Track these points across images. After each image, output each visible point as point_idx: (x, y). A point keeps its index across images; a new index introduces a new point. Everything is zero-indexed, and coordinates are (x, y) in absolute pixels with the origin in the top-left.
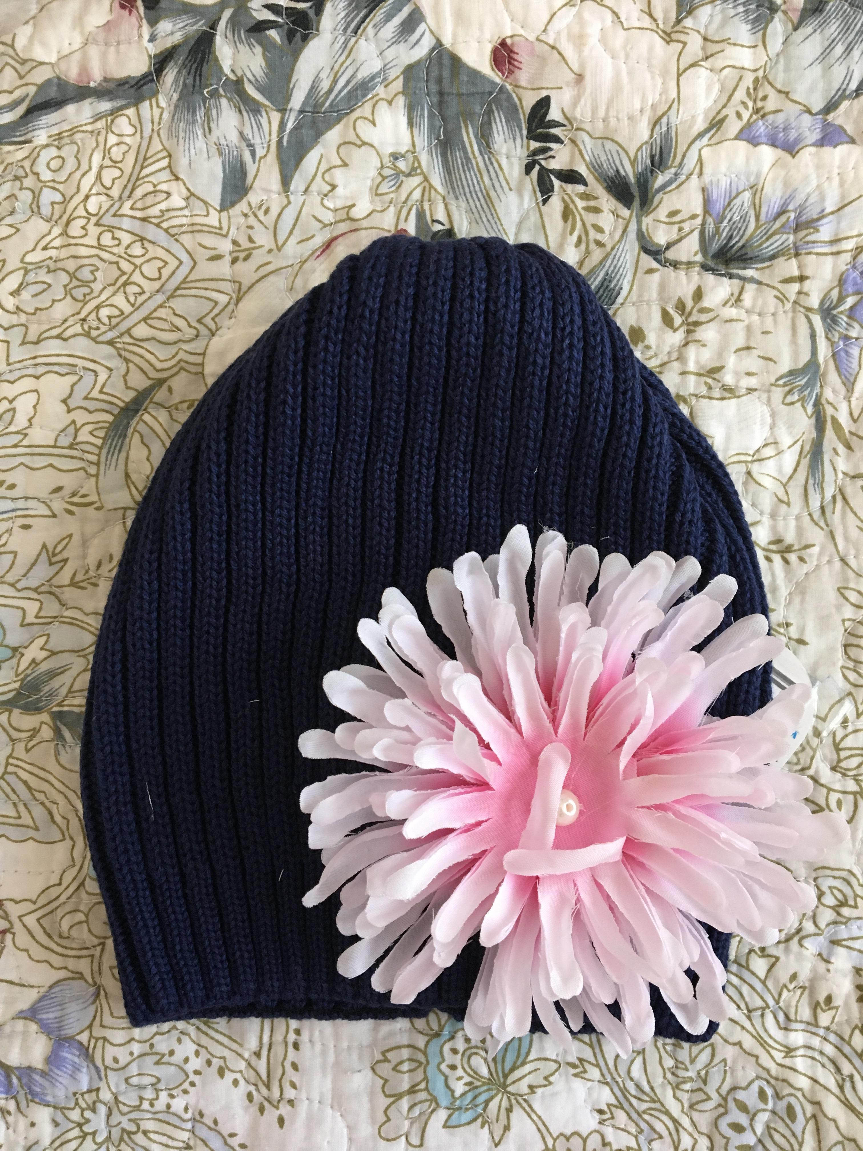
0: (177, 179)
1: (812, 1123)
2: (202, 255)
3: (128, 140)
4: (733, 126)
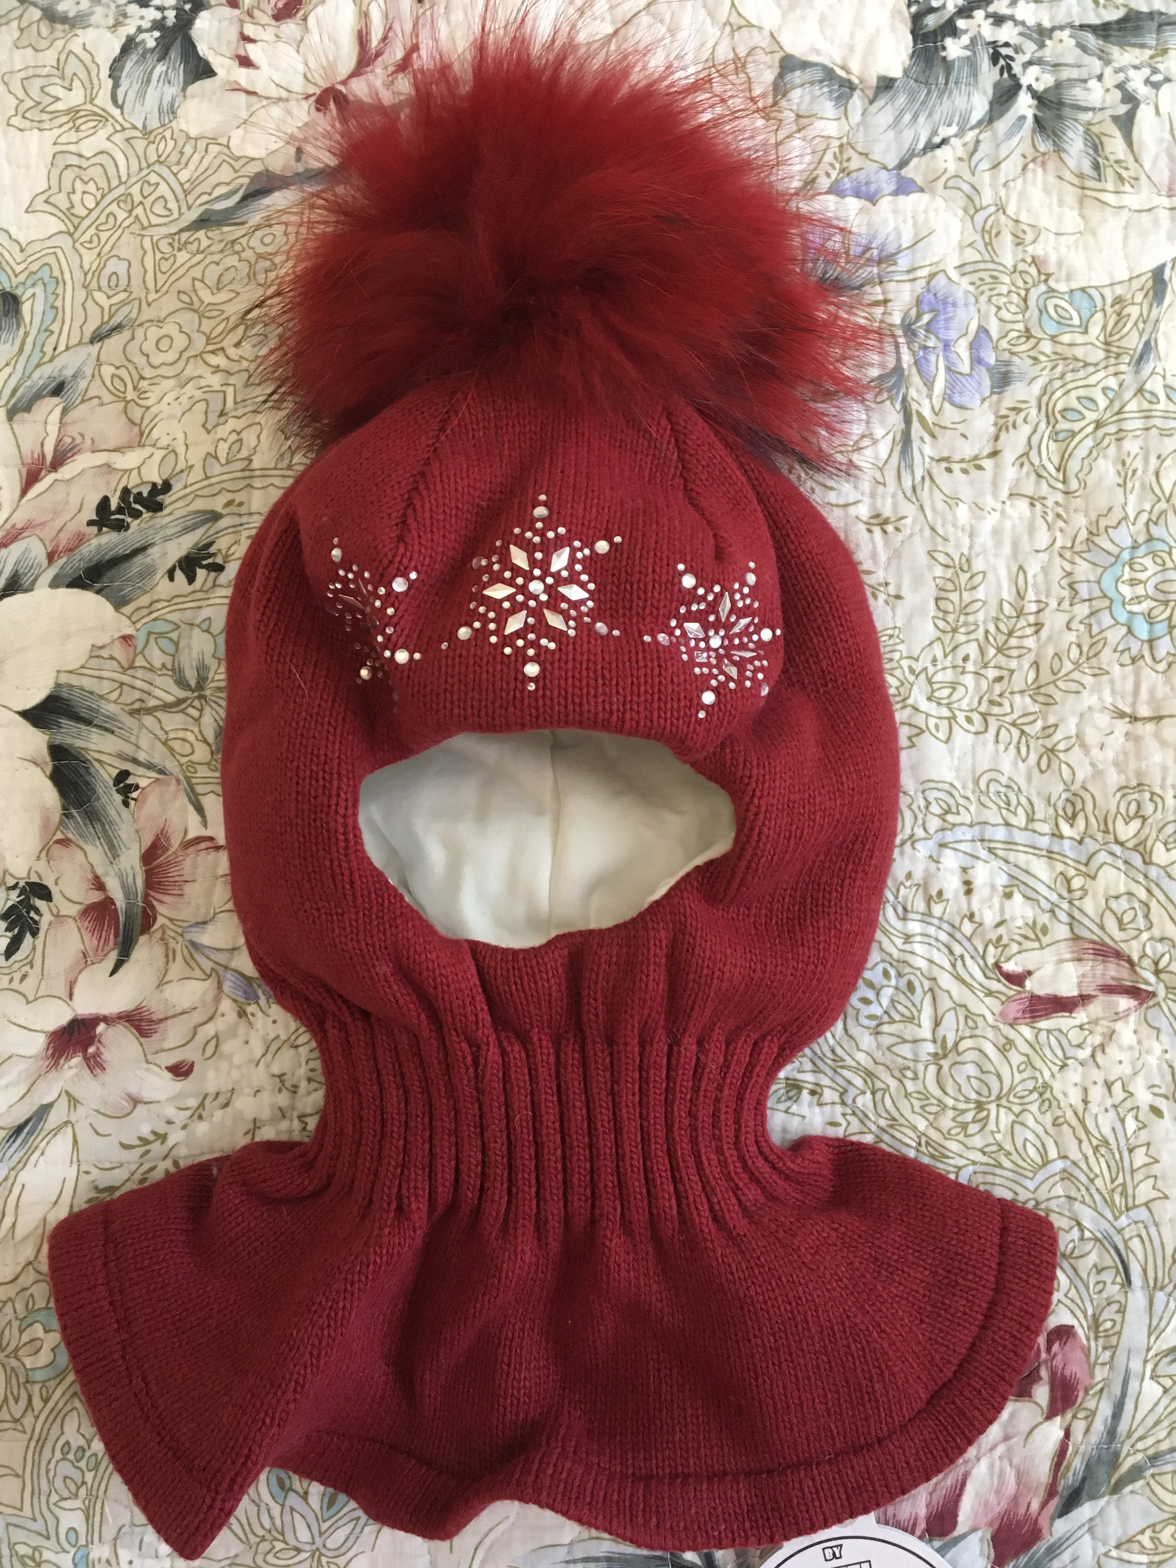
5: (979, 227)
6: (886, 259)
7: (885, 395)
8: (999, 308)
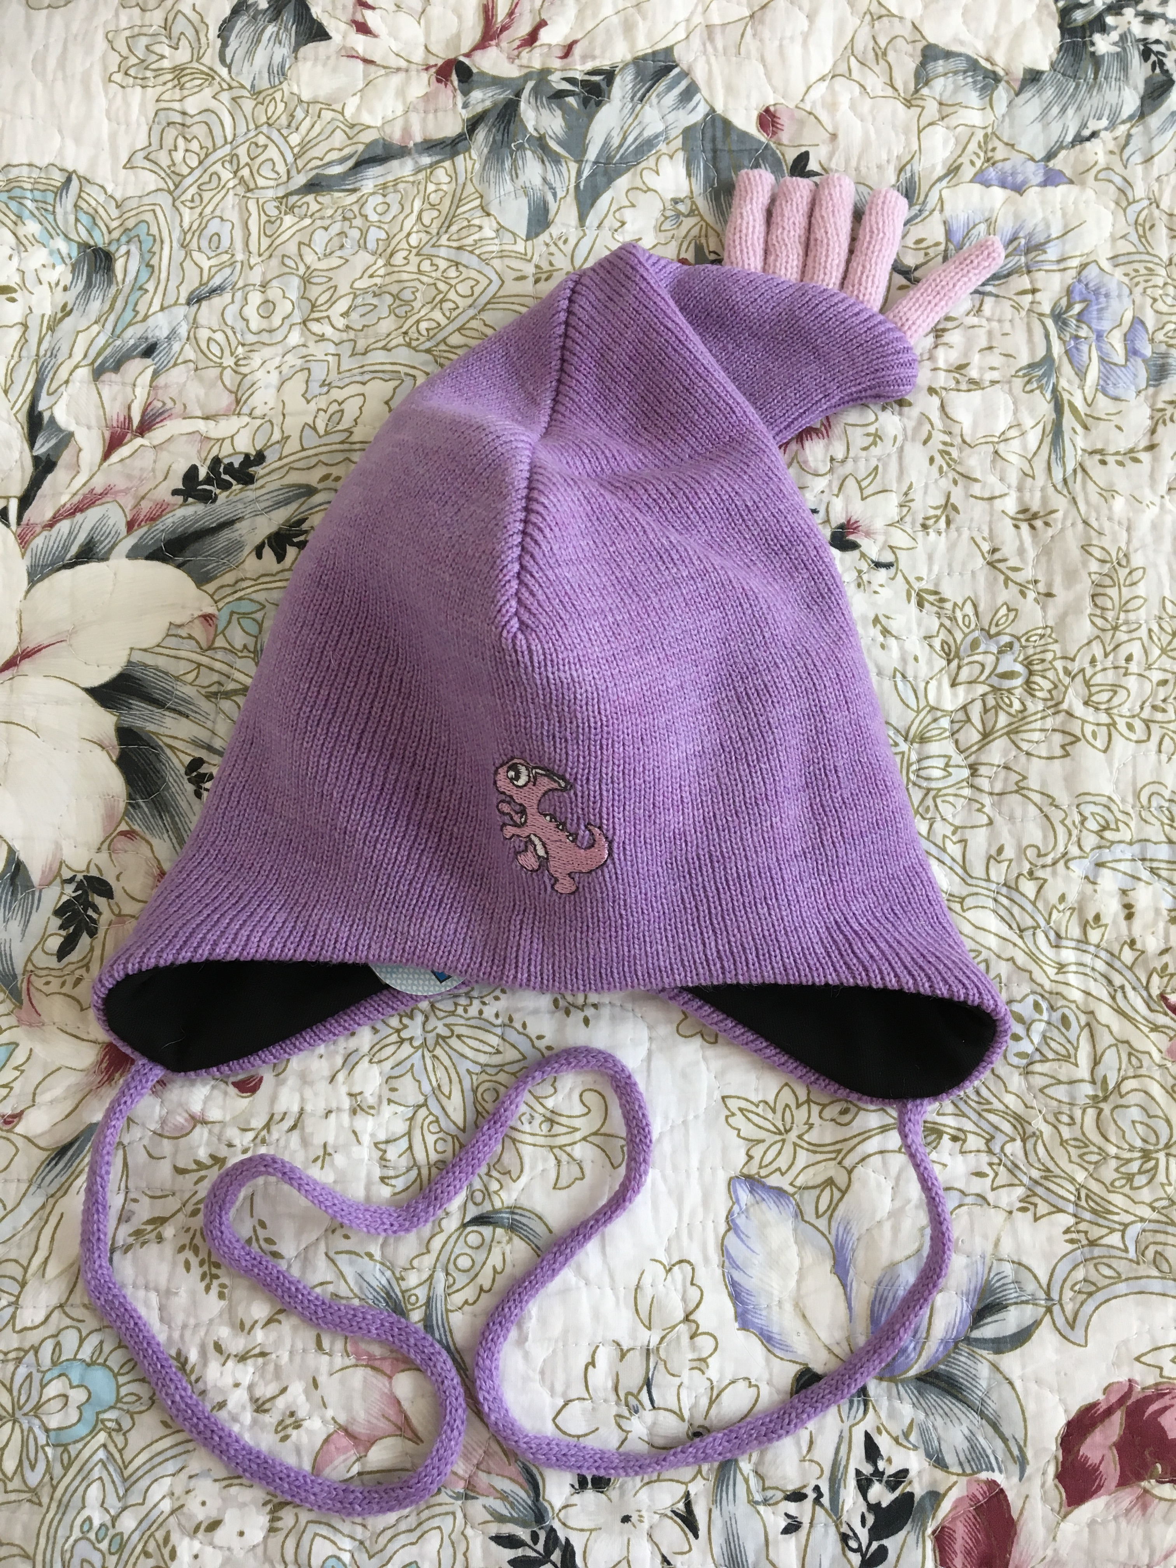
0: (488, 215)
1: (1086, 1030)
2: (509, 275)
3: (445, 187)
4: (968, 172)
5: (1132, 220)
6: (1035, 247)
7: (1035, 385)
8: (1155, 300)
